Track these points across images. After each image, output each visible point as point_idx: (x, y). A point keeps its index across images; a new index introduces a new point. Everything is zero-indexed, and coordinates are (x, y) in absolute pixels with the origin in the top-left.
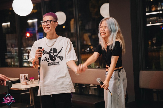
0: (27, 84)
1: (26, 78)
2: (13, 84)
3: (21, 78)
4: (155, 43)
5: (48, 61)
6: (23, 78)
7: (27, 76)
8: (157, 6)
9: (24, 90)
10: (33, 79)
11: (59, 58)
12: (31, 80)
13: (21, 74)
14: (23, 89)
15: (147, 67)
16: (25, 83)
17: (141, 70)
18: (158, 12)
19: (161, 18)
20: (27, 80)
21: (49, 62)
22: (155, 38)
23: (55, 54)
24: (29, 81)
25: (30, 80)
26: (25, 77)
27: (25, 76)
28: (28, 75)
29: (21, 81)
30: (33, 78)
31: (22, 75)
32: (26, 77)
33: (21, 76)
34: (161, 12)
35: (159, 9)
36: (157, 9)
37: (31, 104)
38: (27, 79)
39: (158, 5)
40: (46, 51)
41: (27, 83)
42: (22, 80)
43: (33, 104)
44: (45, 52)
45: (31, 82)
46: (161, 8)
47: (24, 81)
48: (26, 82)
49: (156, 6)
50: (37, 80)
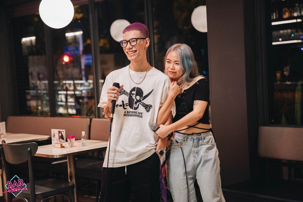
0: (64, 147)
1: (62, 137)
2: (39, 147)
3: (52, 136)
4: (287, 75)
5: (125, 107)
6: (57, 136)
7: (62, 132)
8: (293, 10)
9: (58, 157)
10: (74, 139)
11: (144, 107)
12: (71, 141)
13: (52, 130)
14: (56, 156)
15: (273, 121)
16: (60, 145)
17: (261, 125)
18: (294, 21)
19: (299, 30)
20: (62, 141)
21: (126, 110)
22: (288, 67)
23: (138, 98)
24: (67, 141)
25: (68, 139)
26: (60, 135)
27: (59, 132)
28: (64, 130)
29: (53, 141)
30: (73, 137)
31: (54, 132)
32: (62, 135)
33: (52, 133)
34: (299, 20)
35: (295, 15)
36: (292, 14)
37: (69, 181)
38: (63, 139)
39: (295, 8)
40: (125, 91)
41: (63, 145)
42: (55, 140)
43: (74, 181)
44: (123, 91)
45: (69, 144)
46: (299, 14)
47: (58, 142)
48: (61, 143)
49: (290, 9)
50: (81, 139)
